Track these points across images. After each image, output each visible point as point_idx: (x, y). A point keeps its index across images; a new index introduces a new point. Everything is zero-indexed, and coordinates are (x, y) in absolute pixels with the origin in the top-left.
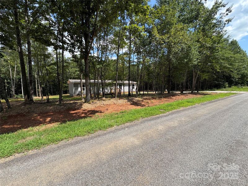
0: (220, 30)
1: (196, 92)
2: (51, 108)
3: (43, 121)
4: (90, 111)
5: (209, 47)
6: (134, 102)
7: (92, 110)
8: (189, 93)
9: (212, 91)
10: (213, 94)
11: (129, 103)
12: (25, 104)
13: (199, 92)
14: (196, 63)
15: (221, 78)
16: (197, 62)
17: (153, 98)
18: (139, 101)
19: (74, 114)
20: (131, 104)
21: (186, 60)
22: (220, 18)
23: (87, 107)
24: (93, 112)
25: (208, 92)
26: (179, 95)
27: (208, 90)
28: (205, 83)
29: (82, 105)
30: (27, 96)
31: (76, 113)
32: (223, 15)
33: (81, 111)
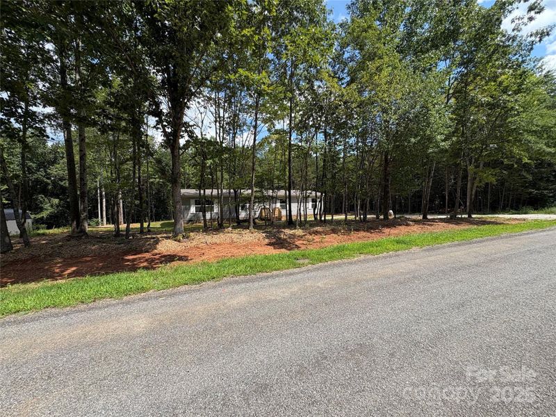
0: (520, 60)
1: (466, 216)
2: (94, 248)
3: (57, 273)
4: (165, 256)
5: (488, 104)
6: (280, 239)
7: (169, 255)
8: (441, 220)
9: (518, 214)
10: (513, 223)
11: (267, 241)
12: (70, 237)
13: (473, 216)
14: (445, 145)
15: (548, 181)
16: (449, 143)
17: (334, 231)
18: (294, 236)
19: (128, 260)
20: (269, 244)
21: (413, 140)
22: (513, 30)
23: (167, 246)
24: (170, 258)
25: (501, 216)
26: (408, 225)
27: (508, 212)
28: (502, 194)
29: (157, 243)
30: (75, 223)
31: (134, 260)
32: (520, 22)
33: (147, 255)
